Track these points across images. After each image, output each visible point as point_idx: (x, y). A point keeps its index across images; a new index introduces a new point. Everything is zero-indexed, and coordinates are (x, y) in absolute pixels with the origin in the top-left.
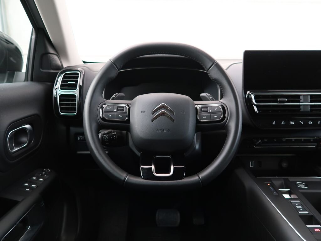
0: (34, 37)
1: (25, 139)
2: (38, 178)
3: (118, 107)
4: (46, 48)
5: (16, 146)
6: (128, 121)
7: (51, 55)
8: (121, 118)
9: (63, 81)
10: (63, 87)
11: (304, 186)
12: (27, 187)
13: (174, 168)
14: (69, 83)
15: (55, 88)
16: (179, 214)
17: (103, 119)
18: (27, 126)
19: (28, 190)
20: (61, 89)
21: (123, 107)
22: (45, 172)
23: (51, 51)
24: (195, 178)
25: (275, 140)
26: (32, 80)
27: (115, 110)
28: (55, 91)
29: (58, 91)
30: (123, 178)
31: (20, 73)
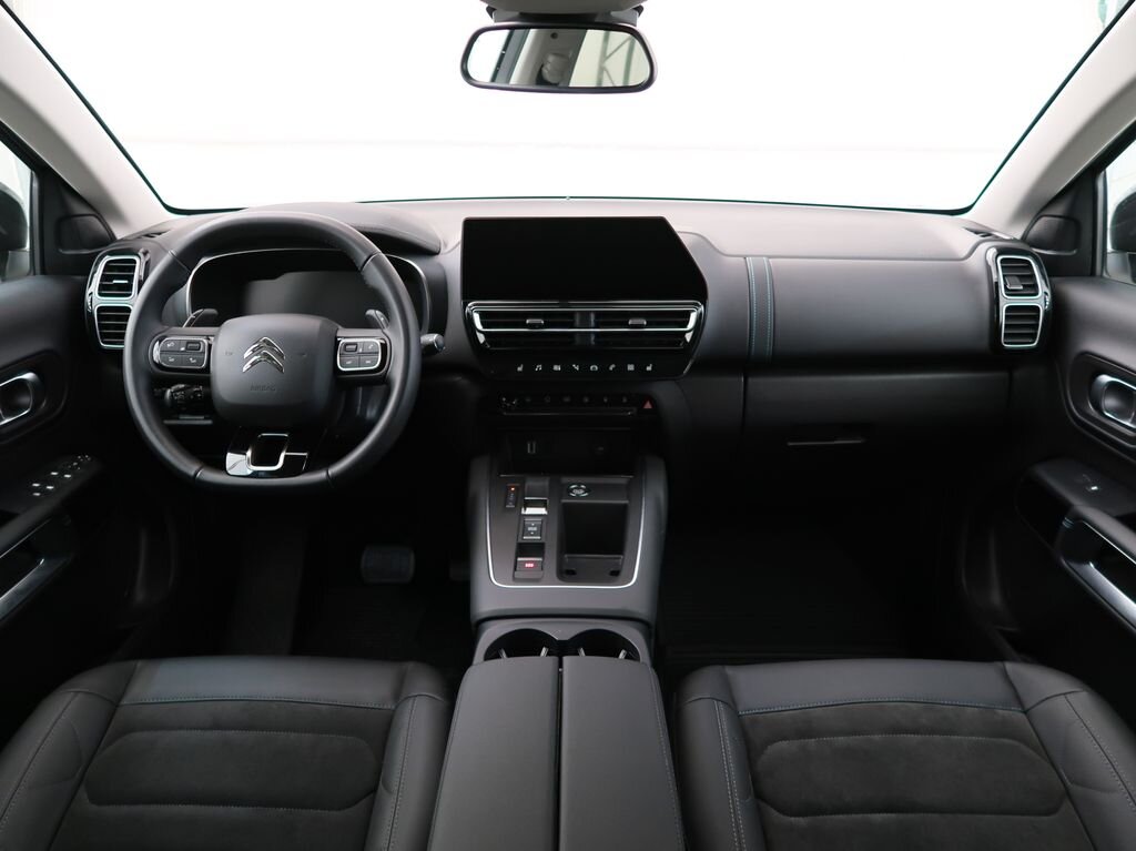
0: (35, 185)
1: (26, 400)
2: (62, 473)
3: (189, 342)
4: (64, 205)
5: (8, 415)
6: (207, 369)
7: (79, 218)
8: (193, 364)
9: (104, 277)
10: (105, 289)
11: (582, 492)
12: (36, 490)
13: (286, 456)
14: (115, 282)
15: (88, 292)
16: (412, 557)
17: (159, 365)
18: (28, 376)
19: (38, 494)
20: (100, 294)
21: (198, 342)
22: (78, 461)
23: (79, 209)
24: (320, 475)
25: (548, 400)
26: (44, 272)
27: (183, 349)
28: (88, 299)
29: (95, 299)
30: (192, 473)
31: (18, 253)
